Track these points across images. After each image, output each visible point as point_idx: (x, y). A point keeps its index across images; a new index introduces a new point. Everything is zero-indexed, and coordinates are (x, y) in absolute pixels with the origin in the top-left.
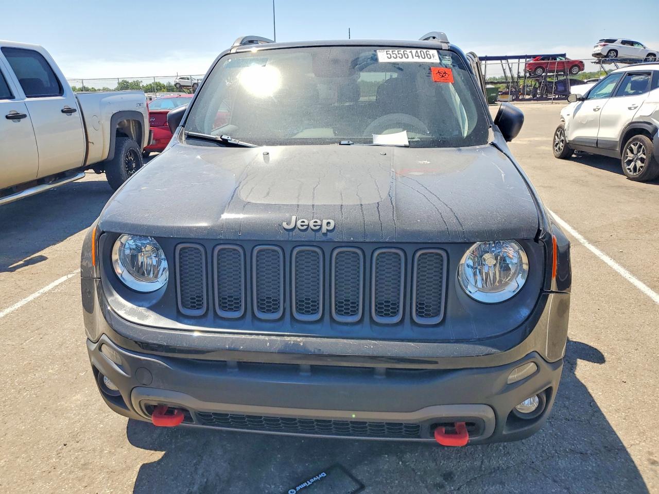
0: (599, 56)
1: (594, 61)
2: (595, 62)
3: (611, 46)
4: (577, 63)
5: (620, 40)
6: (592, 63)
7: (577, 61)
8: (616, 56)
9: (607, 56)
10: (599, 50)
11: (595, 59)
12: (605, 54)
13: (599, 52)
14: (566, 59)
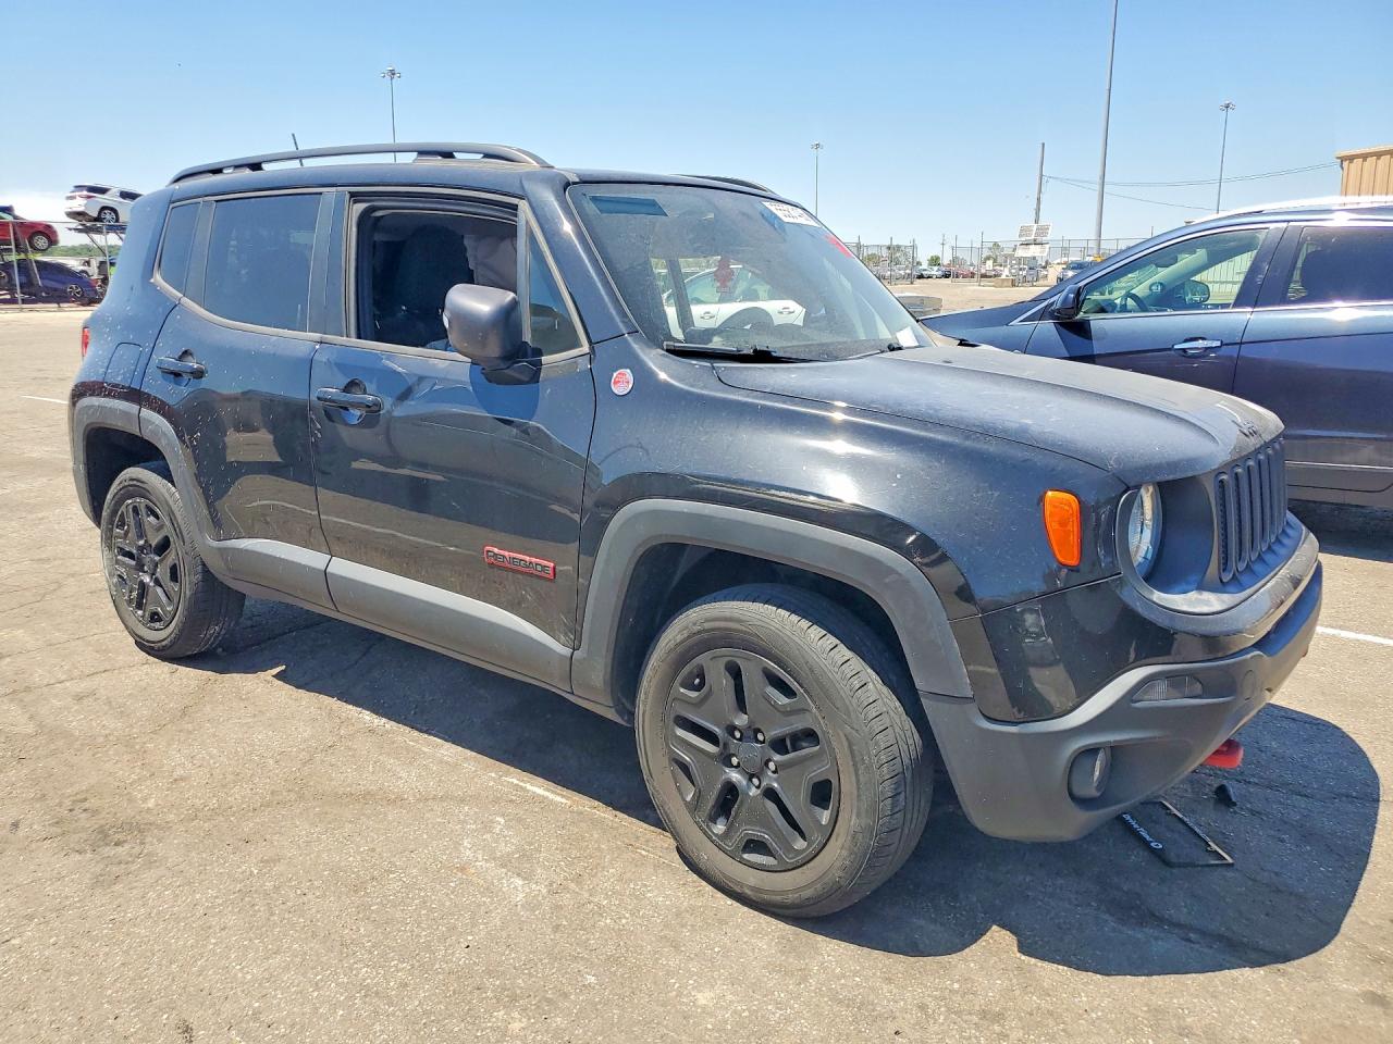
0: (80, 218)
1: (73, 226)
2: (75, 229)
3: (102, 200)
4: (41, 229)
5: (115, 191)
6: (70, 229)
7: (40, 224)
8: (117, 221)
9: (98, 219)
10: (79, 204)
11: (75, 224)
12: (95, 215)
13: (81, 209)
14: (15, 217)
